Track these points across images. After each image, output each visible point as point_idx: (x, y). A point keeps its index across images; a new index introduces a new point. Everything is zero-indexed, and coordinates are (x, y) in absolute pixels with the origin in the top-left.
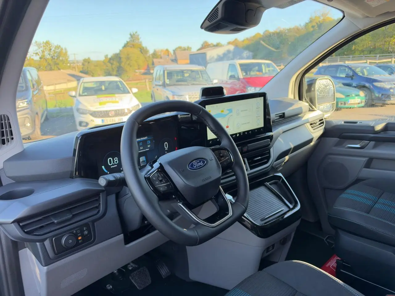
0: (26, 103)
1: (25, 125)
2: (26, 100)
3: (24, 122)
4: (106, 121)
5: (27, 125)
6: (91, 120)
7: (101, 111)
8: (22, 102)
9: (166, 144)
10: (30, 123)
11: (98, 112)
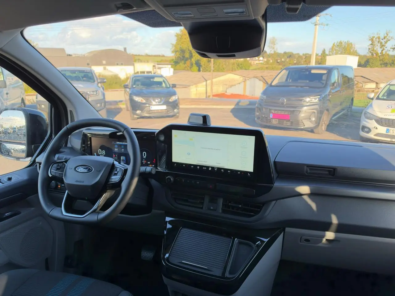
0: (317, 99)
1: (310, 119)
2: (319, 97)
3: (310, 116)
4: (391, 131)
5: (312, 119)
6: (375, 127)
7: (389, 120)
8: (314, 98)
9: (144, 153)
10: (315, 118)
11: (386, 119)
